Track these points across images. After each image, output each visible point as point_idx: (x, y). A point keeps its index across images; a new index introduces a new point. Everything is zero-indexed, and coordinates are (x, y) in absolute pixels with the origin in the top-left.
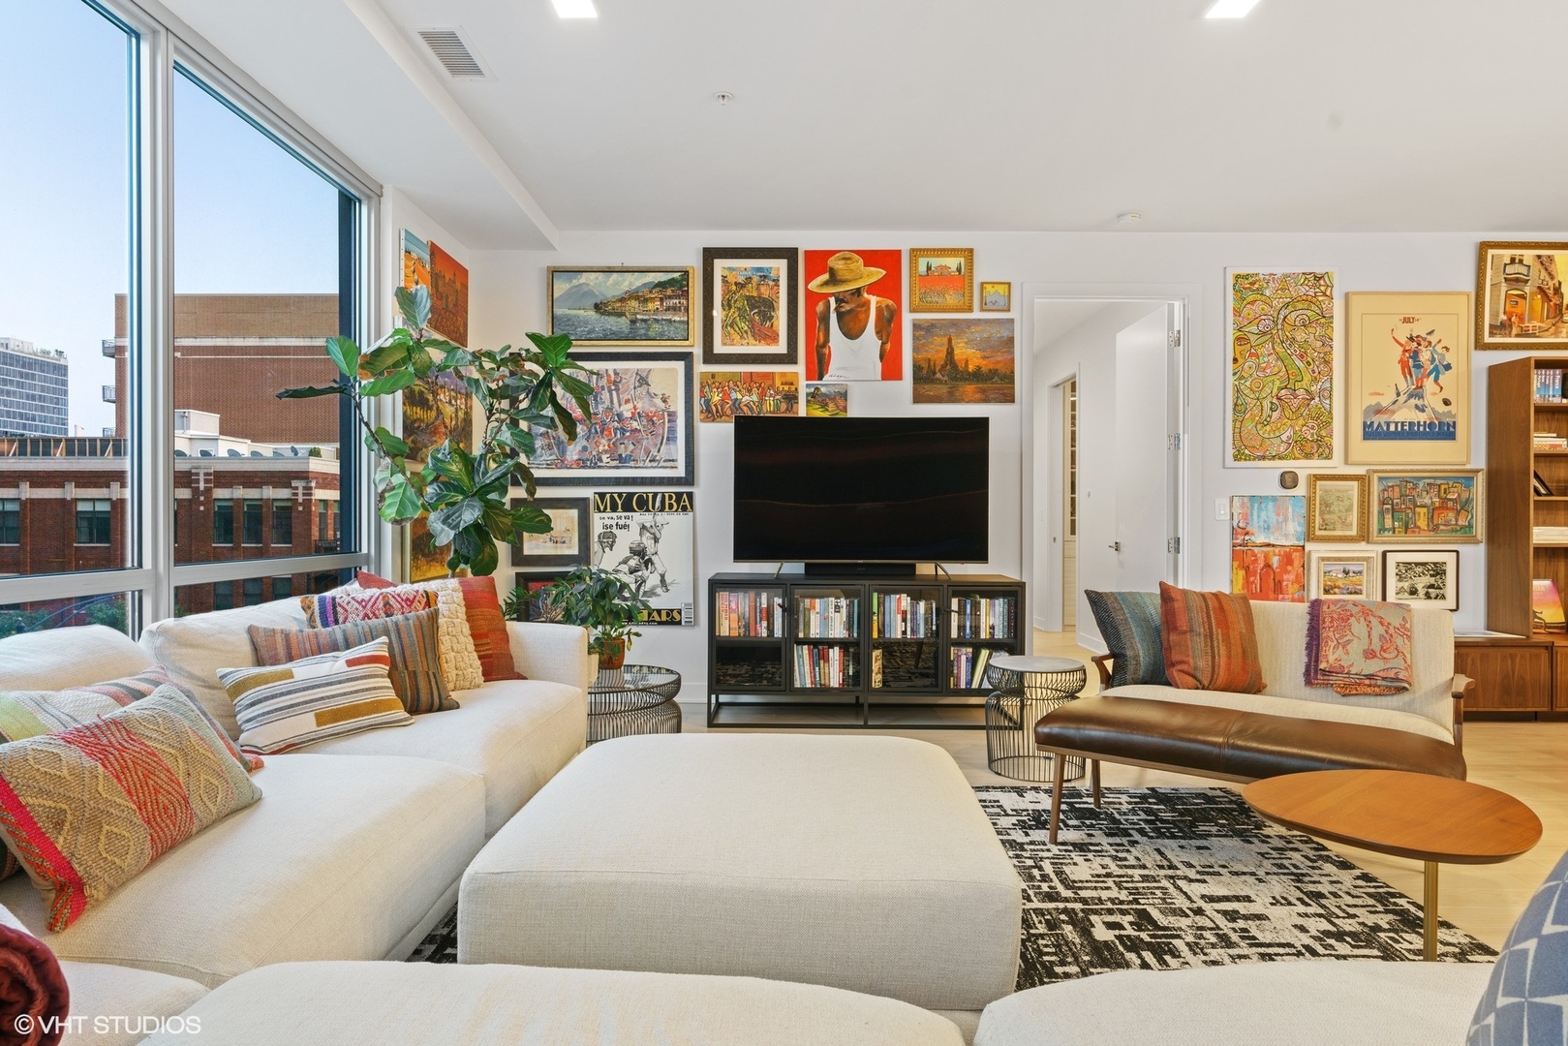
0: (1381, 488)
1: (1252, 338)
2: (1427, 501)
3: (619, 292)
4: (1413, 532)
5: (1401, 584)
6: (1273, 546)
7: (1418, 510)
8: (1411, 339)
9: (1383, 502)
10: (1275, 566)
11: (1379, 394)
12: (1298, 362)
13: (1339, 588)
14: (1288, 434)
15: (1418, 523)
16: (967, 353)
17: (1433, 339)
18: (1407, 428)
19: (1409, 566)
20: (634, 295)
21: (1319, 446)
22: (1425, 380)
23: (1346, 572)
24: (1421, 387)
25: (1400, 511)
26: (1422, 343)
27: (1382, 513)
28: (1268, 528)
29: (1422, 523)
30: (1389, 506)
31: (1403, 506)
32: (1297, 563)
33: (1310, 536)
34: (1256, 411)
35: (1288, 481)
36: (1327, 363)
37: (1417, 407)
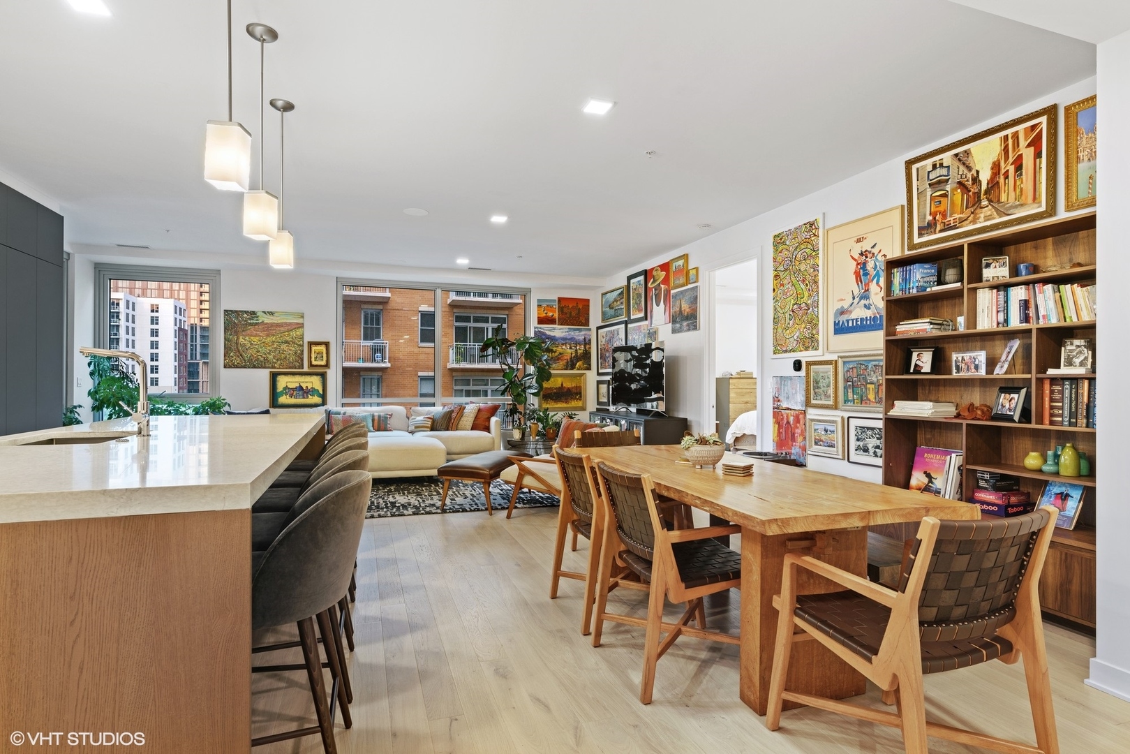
0: (846, 369)
1: (781, 274)
2: (874, 379)
3: (612, 300)
4: (866, 403)
5: (858, 443)
6: (791, 409)
7: (868, 386)
8: (862, 254)
9: (846, 380)
10: (791, 423)
11: (843, 300)
12: (802, 286)
13: (823, 441)
14: (797, 335)
15: (869, 397)
16: (686, 307)
17: (875, 251)
18: (859, 323)
19: (863, 429)
20: (616, 301)
21: (812, 341)
22: (870, 284)
23: (826, 431)
24: (868, 290)
25: (858, 387)
26: (869, 255)
27: (846, 388)
28: (788, 398)
29: (871, 396)
30: (850, 383)
31: (859, 383)
32: (802, 422)
33: (808, 403)
34: (783, 322)
35: (797, 366)
36: (816, 282)
37: (865, 306)
